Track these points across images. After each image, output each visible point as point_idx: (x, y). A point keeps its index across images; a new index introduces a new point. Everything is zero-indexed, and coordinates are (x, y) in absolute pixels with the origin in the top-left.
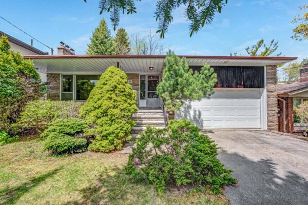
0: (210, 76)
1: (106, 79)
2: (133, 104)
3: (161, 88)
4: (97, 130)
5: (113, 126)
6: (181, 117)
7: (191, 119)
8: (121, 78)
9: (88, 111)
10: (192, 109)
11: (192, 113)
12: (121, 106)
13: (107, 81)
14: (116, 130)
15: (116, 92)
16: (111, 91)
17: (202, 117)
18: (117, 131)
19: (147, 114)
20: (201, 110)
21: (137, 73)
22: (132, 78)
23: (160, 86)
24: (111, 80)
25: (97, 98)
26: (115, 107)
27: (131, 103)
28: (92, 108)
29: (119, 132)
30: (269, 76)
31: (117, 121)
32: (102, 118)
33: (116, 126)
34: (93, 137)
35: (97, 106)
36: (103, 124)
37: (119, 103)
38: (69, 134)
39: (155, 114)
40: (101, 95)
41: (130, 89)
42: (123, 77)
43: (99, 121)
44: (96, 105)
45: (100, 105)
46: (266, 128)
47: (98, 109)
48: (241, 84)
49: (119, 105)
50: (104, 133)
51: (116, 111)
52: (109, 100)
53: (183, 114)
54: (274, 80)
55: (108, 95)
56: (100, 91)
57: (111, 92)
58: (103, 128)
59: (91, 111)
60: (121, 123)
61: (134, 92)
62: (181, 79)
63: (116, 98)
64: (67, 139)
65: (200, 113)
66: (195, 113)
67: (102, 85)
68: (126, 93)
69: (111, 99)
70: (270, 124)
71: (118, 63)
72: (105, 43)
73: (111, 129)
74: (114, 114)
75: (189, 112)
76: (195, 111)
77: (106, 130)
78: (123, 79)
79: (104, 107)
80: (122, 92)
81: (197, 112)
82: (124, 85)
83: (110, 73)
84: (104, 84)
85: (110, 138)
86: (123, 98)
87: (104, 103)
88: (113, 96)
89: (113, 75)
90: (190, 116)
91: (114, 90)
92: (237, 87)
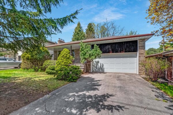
6: (95, 66)
7: (99, 68)
10: (100, 63)
11: (99, 65)
15: (64, 57)
17: (104, 67)
20: (103, 64)
26: (63, 62)
30: (140, 45)
38: (51, 69)
46: (138, 73)
48: (123, 51)
53: (95, 65)
54: (143, 47)
57: (62, 57)
64: (51, 70)
65: (103, 65)
66: (101, 65)
68: (67, 57)
69: (62, 59)
70: (140, 71)
72: (79, 34)
75: (98, 64)
76: (101, 64)
81: (102, 64)
86: (66, 59)
87: (60, 61)
90: (98, 66)
92: (121, 52)
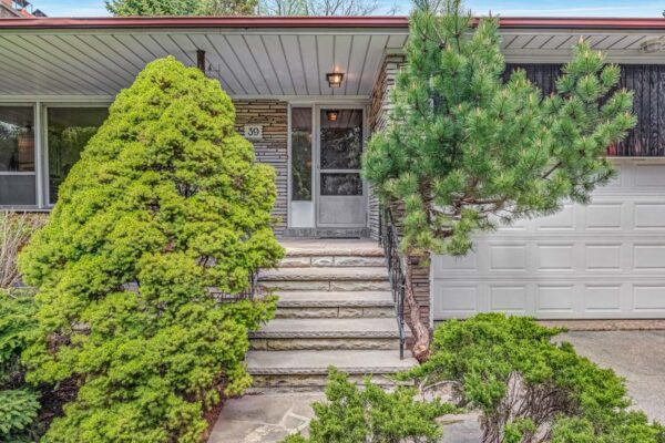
0: (602, 101)
1: (133, 113)
2: (258, 226)
3: (379, 153)
4: (83, 355)
5: (161, 335)
8: (204, 108)
9: (45, 260)
12: (201, 237)
13: (137, 121)
14: (180, 357)
15: (179, 174)
16: (156, 167)
18: (181, 360)
19: (318, 261)
21: (282, 98)
22: (262, 119)
23: (375, 147)
24: (156, 118)
25: (87, 203)
27: (250, 221)
28: (68, 250)
29: (192, 365)
31: (184, 310)
32: (112, 299)
33: (179, 333)
34: (71, 386)
35: (88, 242)
36: (112, 328)
37: (192, 226)
39: (353, 265)
40: (108, 188)
41: (246, 158)
42: (215, 107)
43: (95, 314)
44: (80, 236)
45: (98, 233)
47: (94, 251)
49: (192, 234)
50: (118, 372)
51: (180, 264)
52: (145, 214)
55: (138, 188)
56: (103, 169)
57: (157, 176)
58: (111, 344)
59: (63, 261)
60: (201, 317)
61: (266, 171)
62: (479, 112)
63: (178, 201)
67: (117, 143)
68: (224, 178)
69: (155, 205)
71: (201, 54)
73: (152, 350)
74: (168, 275)
77: (125, 358)
78: (214, 114)
79: (119, 246)
80: (209, 173)
82: (216, 141)
83: (155, 89)
84: (124, 138)
85: (146, 395)
86: (212, 200)
87: (119, 228)
88: (167, 191)
89: (165, 97)
91: (170, 167)
